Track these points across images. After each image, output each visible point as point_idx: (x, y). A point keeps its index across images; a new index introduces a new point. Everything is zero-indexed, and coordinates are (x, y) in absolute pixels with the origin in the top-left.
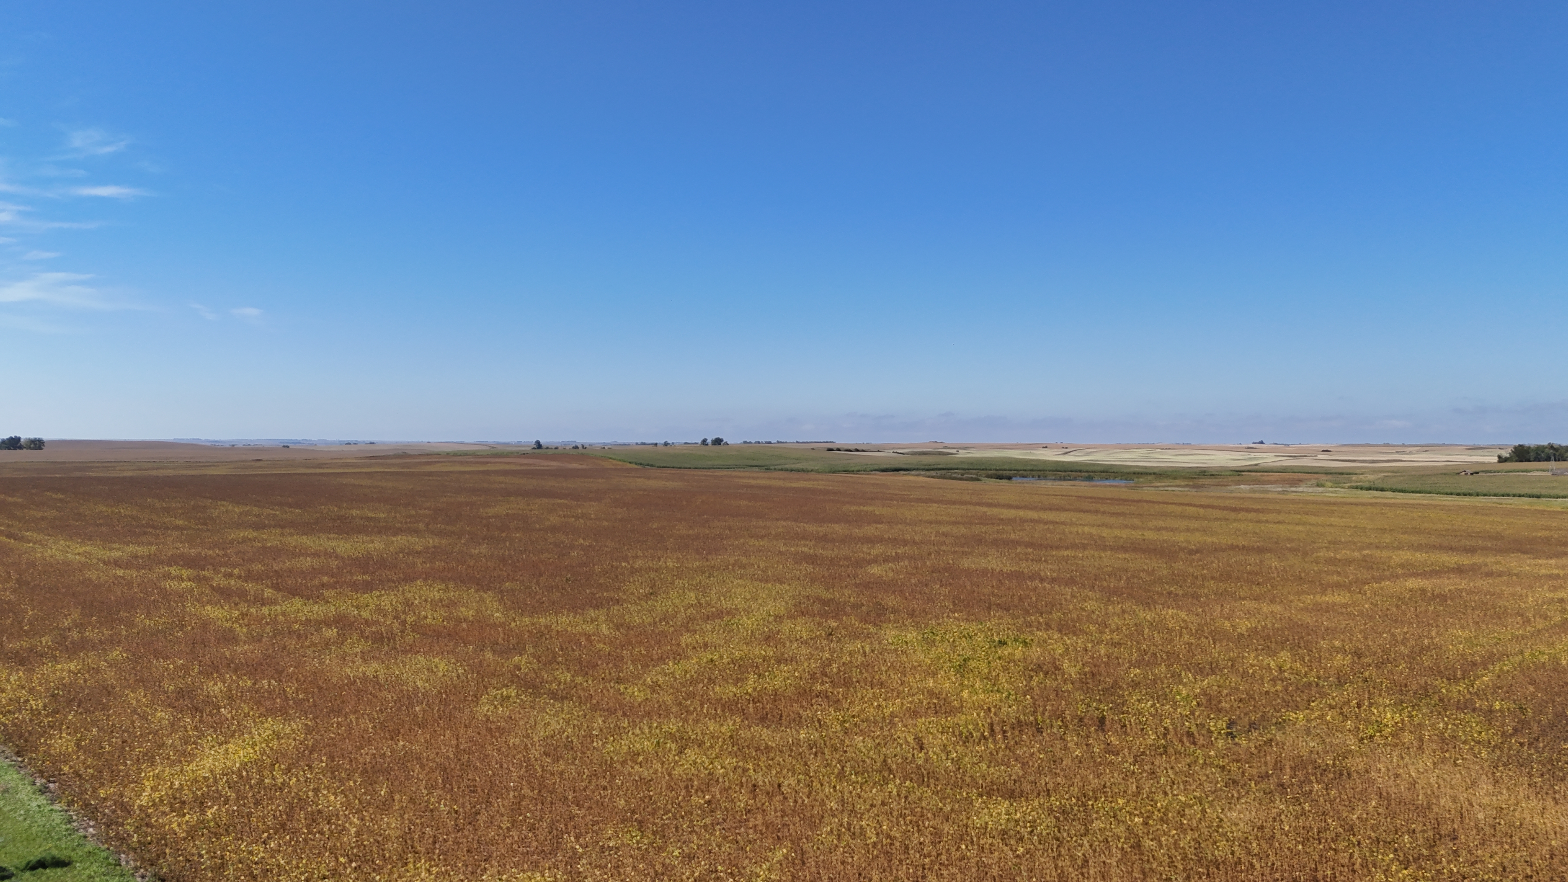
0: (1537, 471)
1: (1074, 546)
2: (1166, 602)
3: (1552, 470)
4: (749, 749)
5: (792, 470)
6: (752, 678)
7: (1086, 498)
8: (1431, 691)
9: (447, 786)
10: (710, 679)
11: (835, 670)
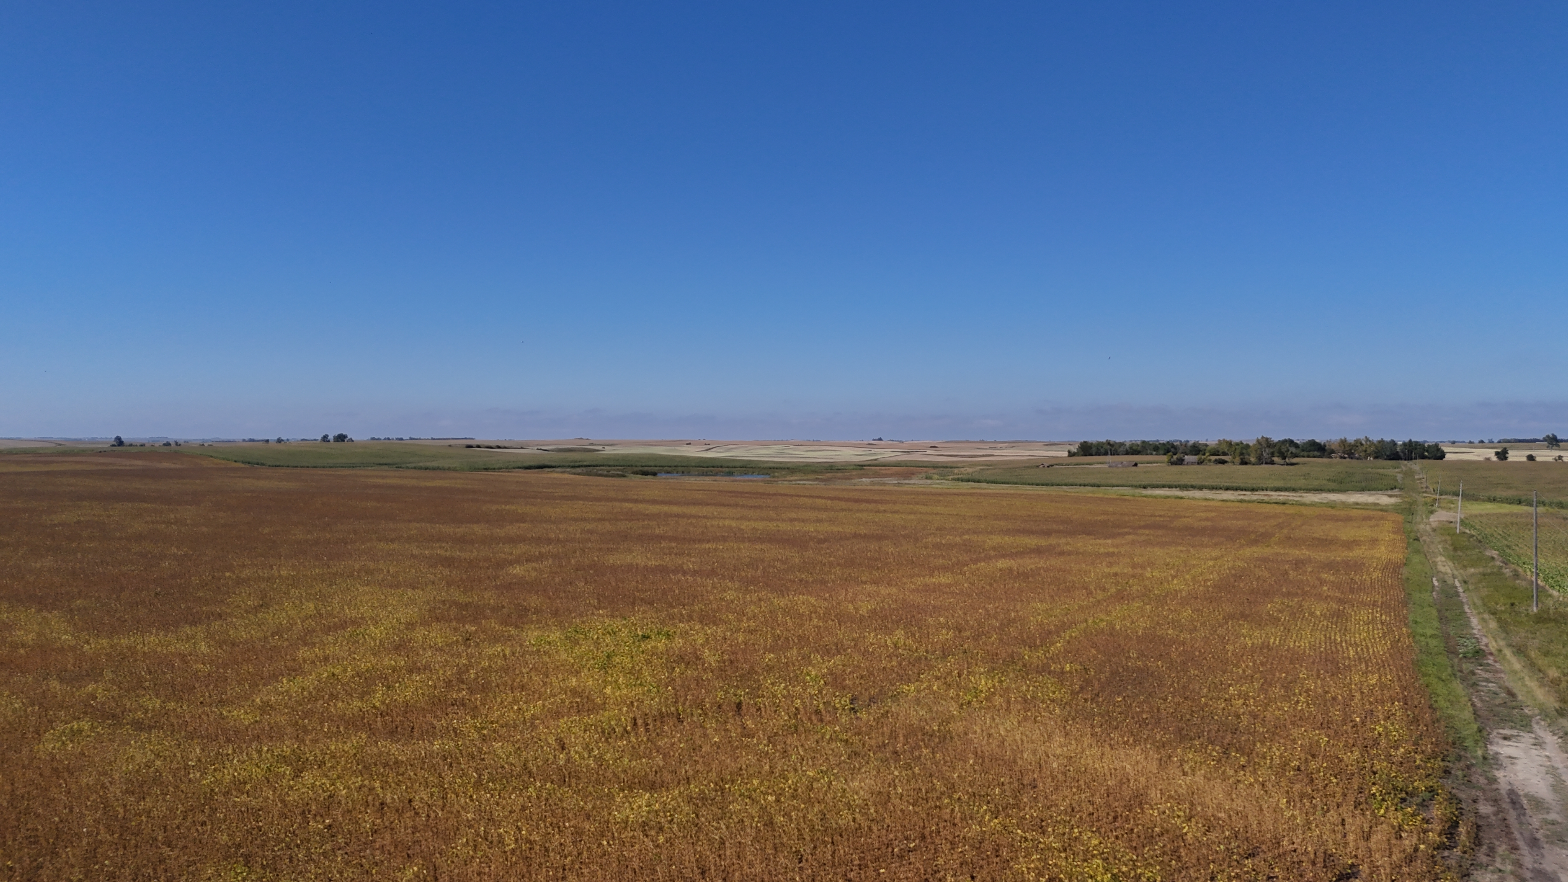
0: (1099, 464)
1: (715, 539)
2: (798, 588)
3: (1109, 463)
4: (376, 765)
6: (380, 690)
7: (726, 492)
8: (1016, 658)
11: (472, 676)
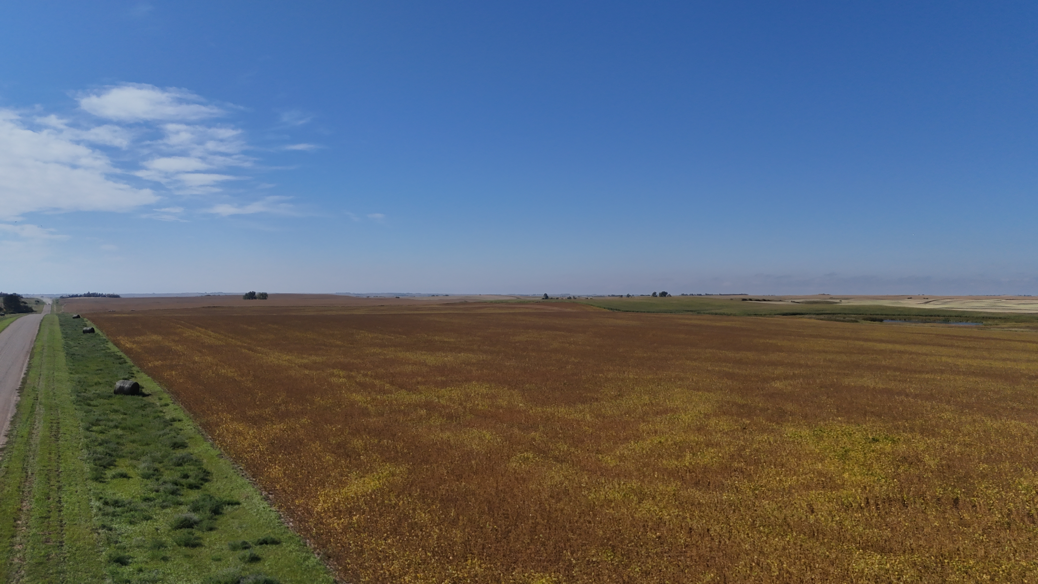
2: (1010, 414)
4: (687, 503)
5: (716, 314)
6: (688, 456)
7: (943, 335)
9: (491, 513)
10: (659, 454)
11: (748, 453)
